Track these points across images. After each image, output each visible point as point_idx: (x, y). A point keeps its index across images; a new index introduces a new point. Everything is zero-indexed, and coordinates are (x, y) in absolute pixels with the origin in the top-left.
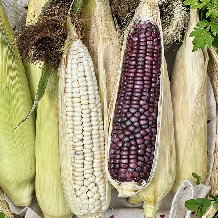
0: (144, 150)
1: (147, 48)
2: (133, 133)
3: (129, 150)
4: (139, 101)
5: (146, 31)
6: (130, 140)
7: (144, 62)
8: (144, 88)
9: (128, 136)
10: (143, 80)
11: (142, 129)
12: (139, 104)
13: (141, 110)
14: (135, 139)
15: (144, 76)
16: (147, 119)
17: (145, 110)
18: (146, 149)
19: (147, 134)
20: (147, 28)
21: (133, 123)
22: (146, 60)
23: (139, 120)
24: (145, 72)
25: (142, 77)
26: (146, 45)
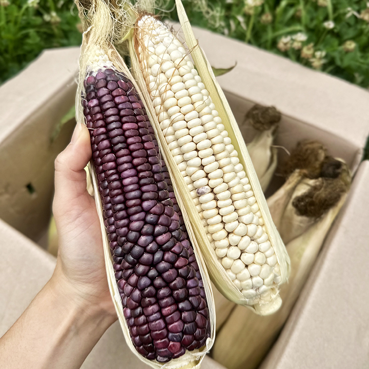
0: (184, 286)
2: (152, 265)
4: (140, 205)
5: (107, 82)
6: (152, 279)
7: (123, 134)
8: (140, 178)
10: (134, 167)
11: (165, 250)
12: (143, 210)
13: (150, 218)
14: (160, 274)
15: (133, 158)
17: (158, 216)
18: (186, 283)
19: (178, 255)
20: (106, 77)
21: (144, 249)
23: (154, 236)
24: (131, 152)
25: (131, 162)
26: (116, 105)
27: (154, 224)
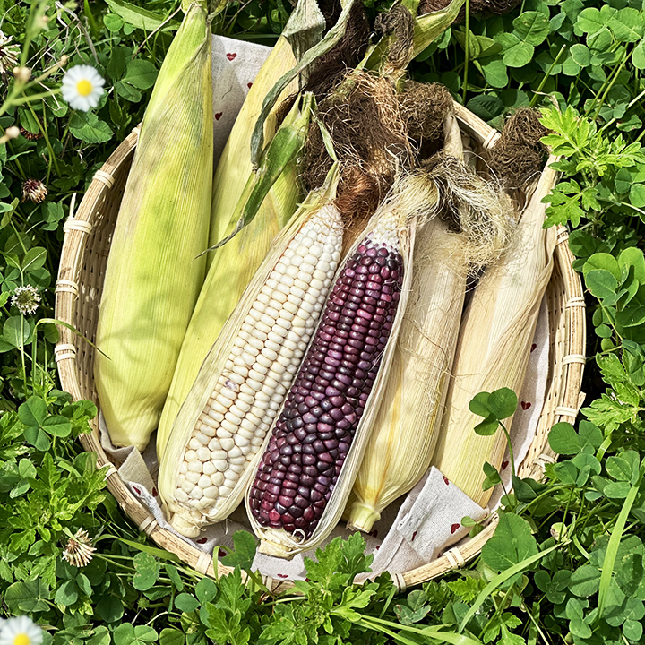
0: (314, 477)
1: (366, 295)
2: (301, 441)
3: (286, 471)
4: (325, 387)
5: (372, 263)
6: (294, 452)
7: (353, 318)
8: (341, 365)
9: (292, 445)
10: (343, 352)
11: (319, 438)
12: (324, 393)
13: (326, 404)
14: (302, 453)
15: (348, 344)
16: (333, 423)
17: (333, 406)
18: (318, 476)
19: (326, 450)
20: (376, 257)
21: (304, 425)
22: (357, 316)
23: (319, 420)
24: (349, 337)
25: (342, 345)
26: (364, 289)
27: (325, 411)
